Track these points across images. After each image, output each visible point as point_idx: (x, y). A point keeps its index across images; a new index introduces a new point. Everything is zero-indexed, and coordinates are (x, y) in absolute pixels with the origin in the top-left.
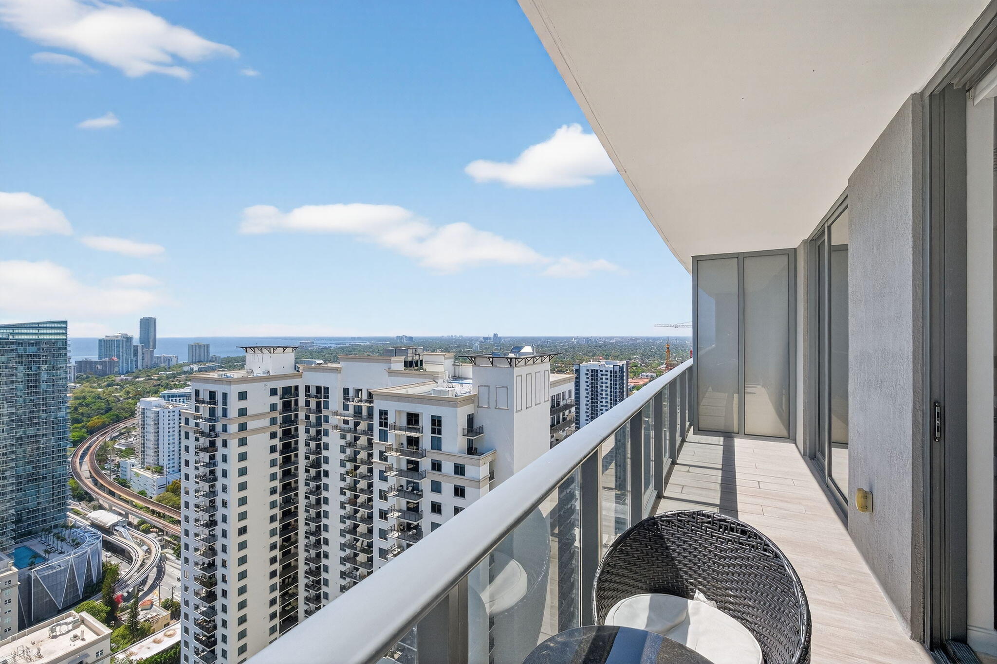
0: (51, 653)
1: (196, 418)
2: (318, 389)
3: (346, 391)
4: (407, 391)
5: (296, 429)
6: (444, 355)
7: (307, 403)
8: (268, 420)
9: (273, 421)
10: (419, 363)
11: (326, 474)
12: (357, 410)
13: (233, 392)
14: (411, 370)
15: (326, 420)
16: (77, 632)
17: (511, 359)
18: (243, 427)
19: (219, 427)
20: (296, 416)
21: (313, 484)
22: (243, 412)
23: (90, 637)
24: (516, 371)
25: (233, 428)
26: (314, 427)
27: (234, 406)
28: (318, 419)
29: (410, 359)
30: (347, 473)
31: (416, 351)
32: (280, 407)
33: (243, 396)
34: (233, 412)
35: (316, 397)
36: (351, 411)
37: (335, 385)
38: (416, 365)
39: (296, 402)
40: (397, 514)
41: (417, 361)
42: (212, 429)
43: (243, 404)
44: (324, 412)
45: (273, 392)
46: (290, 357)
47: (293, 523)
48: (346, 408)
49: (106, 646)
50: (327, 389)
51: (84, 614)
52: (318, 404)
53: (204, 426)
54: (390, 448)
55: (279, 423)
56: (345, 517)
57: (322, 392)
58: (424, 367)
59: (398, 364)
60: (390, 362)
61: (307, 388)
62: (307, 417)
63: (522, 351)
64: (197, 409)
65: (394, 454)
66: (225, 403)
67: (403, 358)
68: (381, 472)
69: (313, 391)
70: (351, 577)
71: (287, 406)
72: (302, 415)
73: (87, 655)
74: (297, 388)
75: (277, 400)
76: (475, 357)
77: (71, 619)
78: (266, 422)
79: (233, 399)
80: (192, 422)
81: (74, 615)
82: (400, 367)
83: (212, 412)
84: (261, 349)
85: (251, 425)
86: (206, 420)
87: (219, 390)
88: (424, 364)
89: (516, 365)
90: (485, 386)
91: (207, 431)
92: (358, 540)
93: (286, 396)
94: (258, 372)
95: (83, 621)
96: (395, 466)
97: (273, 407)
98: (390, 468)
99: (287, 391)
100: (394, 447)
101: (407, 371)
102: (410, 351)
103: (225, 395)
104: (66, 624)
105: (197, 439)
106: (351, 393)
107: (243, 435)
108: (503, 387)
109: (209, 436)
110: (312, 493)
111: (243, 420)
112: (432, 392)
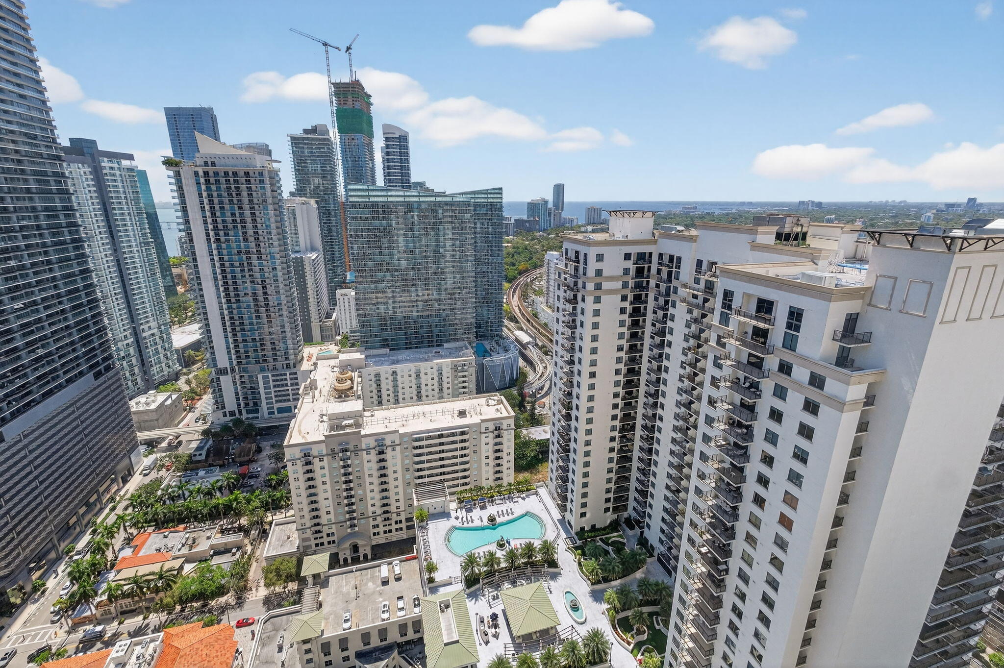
0: (486, 414)
1: (565, 273)
2: (671, 258)
3: (699, 263)
4: (768, 271)
5: (647, 295)
6: (842, 228)
7: (659, 272)
8: (621, 283)
9: (625, 285)
10: (800, 237)
11: (670, 344)
12: (708, 285)
13: (592, 252)
14: (786, 245)
15: (675, 292)
16: (498, 407)
17: (953, 239)
18: (598, 287)
19: (580, 285)
20: (648, 282)
21: (656, 351)
22: (599, 273)
23: (505, 414)
24: (959, 259)
25: (590, 286)
26: (662, 296)
27: (593, 266)
28: (668, 288)
29: (787, 230)
30: (689, 349)
31: (798, 220)
32: (633, 272)
33: (600, 258)
34: (591, 273)
35: (668, 266)
36: (702, 285)
37: (688, 254)
38: (796, 239)
39: (649, 268)
40: (726, 406)
41: (797, 234)
42: (576, 284)
43: (599, 265)
44: (675, 283)
45: (627, 257)
46: (648, 222)
47: (635, 381)
48: (697, 281)
49: (512, 422)
50: (679, 259)
51: (502, 397)
52: (670, 273)
53: (570, 281)
54: (730, 335)
55: (630, 287)
56: (682, 390)
57: (674, 261)
58: (807, 243)
59: (767, 236)
60: (755, 232)
61: (661, 256)
62: (658, 286)
63: (989, 226)
64: (566, 265)
65: (733, 341)
66: (585, 263)
67: (775, 229)
68: (716, 358)
69: (666, 260)
70: (681, 446)
71: (640, 272)
72: (653, 283)
73: (502, 424)
74: (651, 254)
75: (630, 264)
76: (880, 234)
77: (496, 398)
78: (619, 285)
79: (592, 259)
80: (563, 276)
81: (497, 396)
82: (771, 239)
83: (576, 269)
84: (622, 212)
85: (606, 285)
86: (571, 276)
87: (582, 249)
88: (808, 238)
89: (961, 250)
90: (889, 277)
91: (572, 285)
92: (691, 416)
93: (640, 262)
94: (619, 237)
95: (502, 402)
96: (733, 356)
97: (626, 271)
98: (727, 357)
99: (641, 257)
100: (735, 335)
101: (780, 247)
102: (789, 220)
103: (586, 255)
104: (494, 400)
105: (565, 292)
106: (705, 266)
107: (598, 293)
108: (924, 282)
109: (572, 290)
110: (654, 358)
111: (598, 280)
112: (800, 276)
